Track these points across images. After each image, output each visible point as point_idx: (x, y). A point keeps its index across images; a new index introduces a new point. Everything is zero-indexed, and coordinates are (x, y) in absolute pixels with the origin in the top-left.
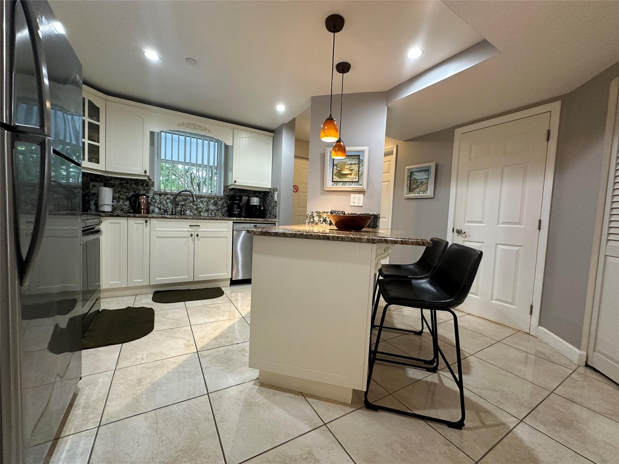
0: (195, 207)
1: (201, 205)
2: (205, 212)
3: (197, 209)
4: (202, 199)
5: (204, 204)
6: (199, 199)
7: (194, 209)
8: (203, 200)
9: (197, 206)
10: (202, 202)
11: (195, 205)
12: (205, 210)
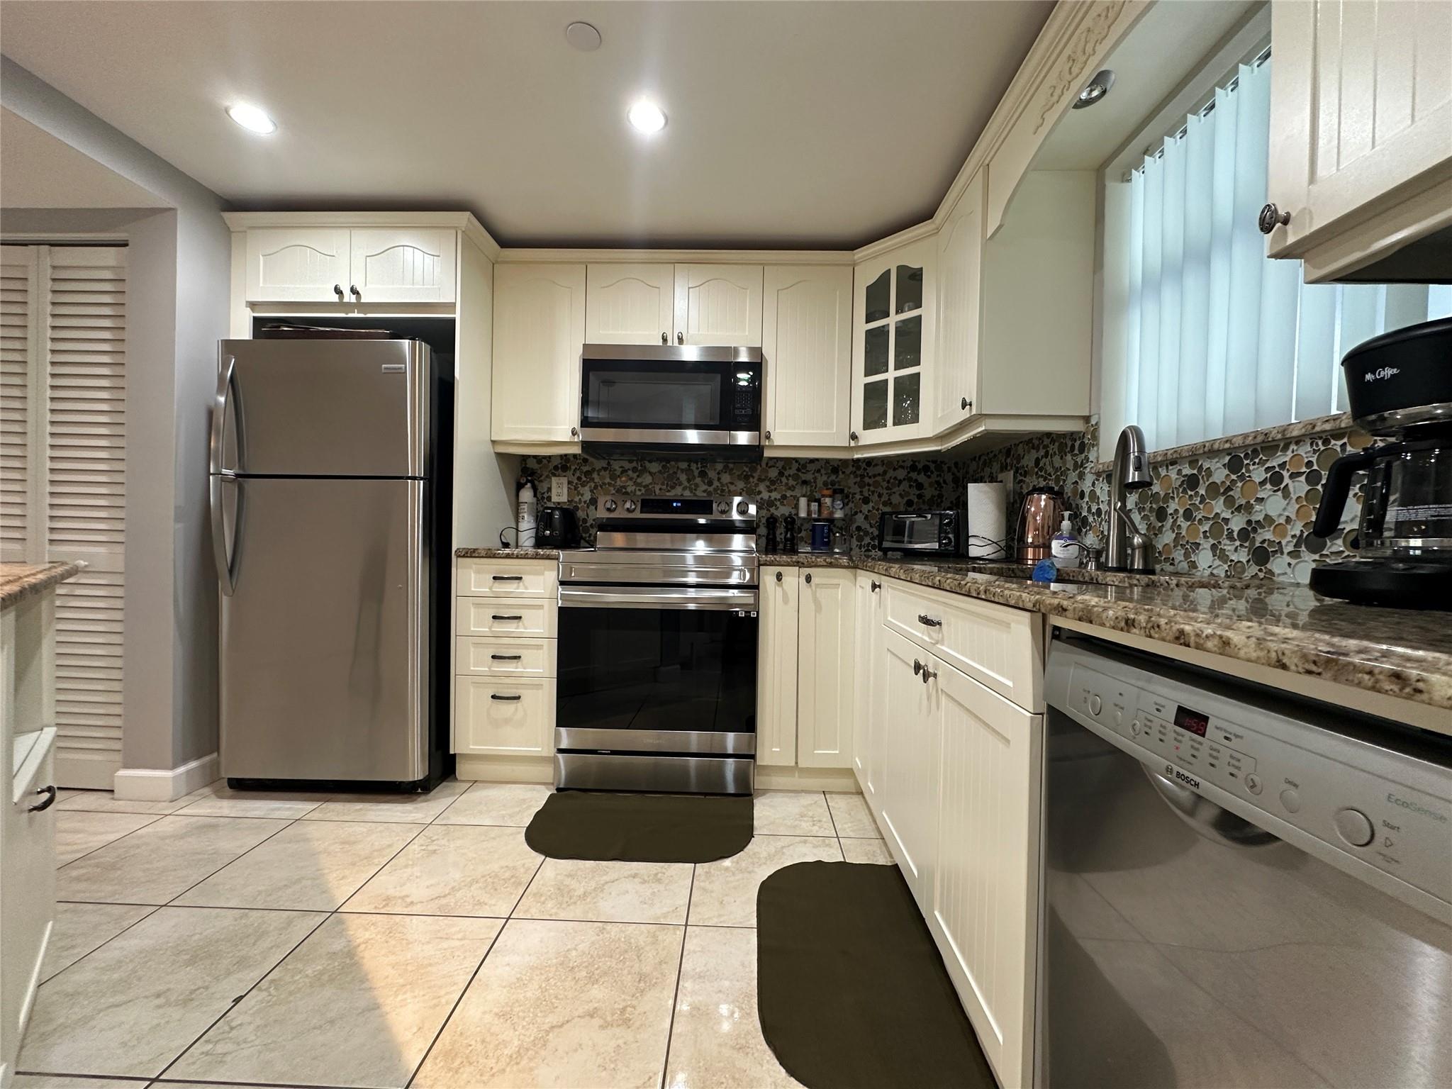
0: (1237, 523)
1: (1274, 505)
2: (1295, 554)
3: (1244, 535)
4: (1274, 463)
5: (1286, 494)
6: (1262, 463)
7: (1230, 537)
8: (1283, 466)
9: (1248, 508)
10: (1276, 479)
11: (1239, 509)
12: (1299, 541)
